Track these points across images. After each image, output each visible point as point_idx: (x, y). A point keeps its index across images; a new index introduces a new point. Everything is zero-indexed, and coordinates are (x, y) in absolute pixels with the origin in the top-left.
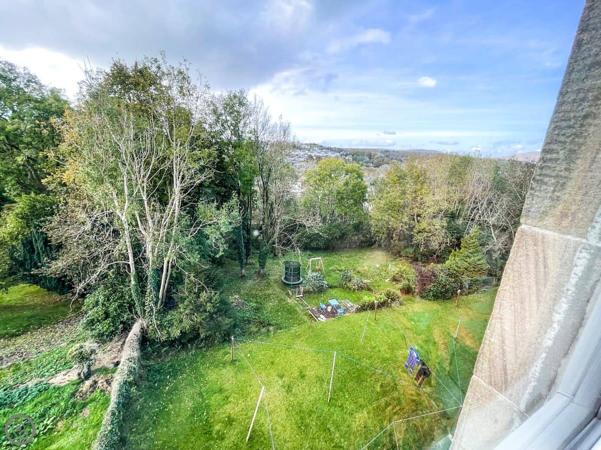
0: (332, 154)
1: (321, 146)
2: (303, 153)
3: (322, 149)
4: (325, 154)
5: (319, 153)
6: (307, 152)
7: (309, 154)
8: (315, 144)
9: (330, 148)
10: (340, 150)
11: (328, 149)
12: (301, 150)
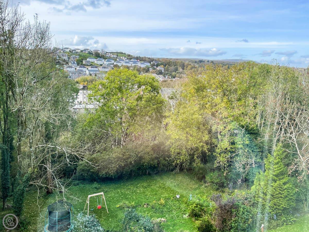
0: (142, 64)
1: (129, 56)
2: (108, 63)
3: (131, 59)
4: (134, 65)
5: (126, 62)
6: (113, 61)
7: (115, 63)
8: (122, 53)
9: (140, 57)
10: (150, 60)
11: (137, 58)
12: (106, 59)
